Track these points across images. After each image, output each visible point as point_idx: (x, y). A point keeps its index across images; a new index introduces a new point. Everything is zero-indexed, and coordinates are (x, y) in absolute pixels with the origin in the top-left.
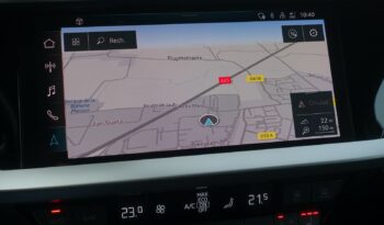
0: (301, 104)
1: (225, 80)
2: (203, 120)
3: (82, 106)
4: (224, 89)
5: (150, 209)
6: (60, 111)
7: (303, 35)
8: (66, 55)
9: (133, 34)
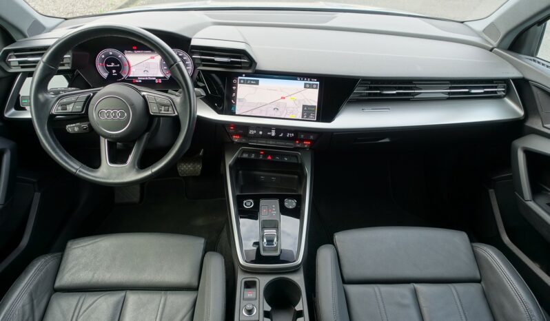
0: (305, 109)
1: (283, 98)
2: (274, 109)
3: (241, 100)
4: (282, 100)
5: (258, 132)
6: (235, 101)
7: (311, 86)
8: (239, 85)
9: (258, 81)
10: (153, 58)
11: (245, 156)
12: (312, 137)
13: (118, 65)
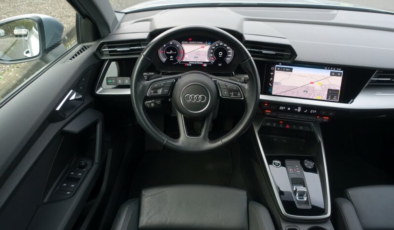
0: (330, 92)
1: (312, 83)
2: (304, 91)
3: (277, 83)
4: (311, 85)
5: (286, 108)
6: (272, 84)
7: (336, 74)
8: (276, 71)
9: (292, 69)
10: (203, 47)
11: (268, 124)
12: (331, 114)
13: (175, 52)
